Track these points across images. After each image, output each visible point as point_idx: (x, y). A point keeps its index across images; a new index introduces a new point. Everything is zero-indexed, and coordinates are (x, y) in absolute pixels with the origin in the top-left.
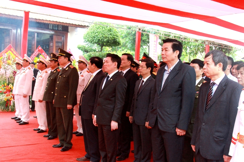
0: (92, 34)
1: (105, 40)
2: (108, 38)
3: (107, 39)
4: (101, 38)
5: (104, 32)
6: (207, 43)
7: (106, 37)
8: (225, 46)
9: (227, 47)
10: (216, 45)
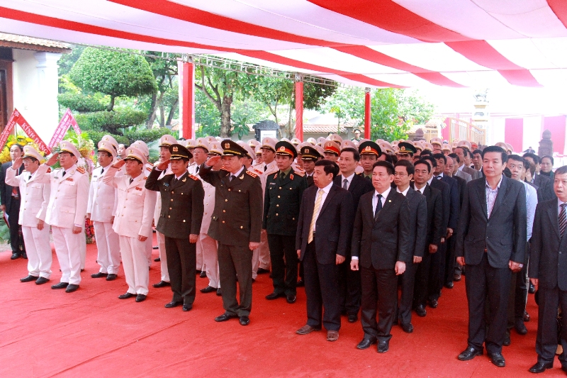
0: (99, 71)
1: (131, 84)
2: (136, 79)
3: (134, 82)
4: (121, 79)
5: (125, 67)
6: (298, 78)
7: (132, 79)
8: (326, 82)
9: (330, 83)
10: (312, 80)
